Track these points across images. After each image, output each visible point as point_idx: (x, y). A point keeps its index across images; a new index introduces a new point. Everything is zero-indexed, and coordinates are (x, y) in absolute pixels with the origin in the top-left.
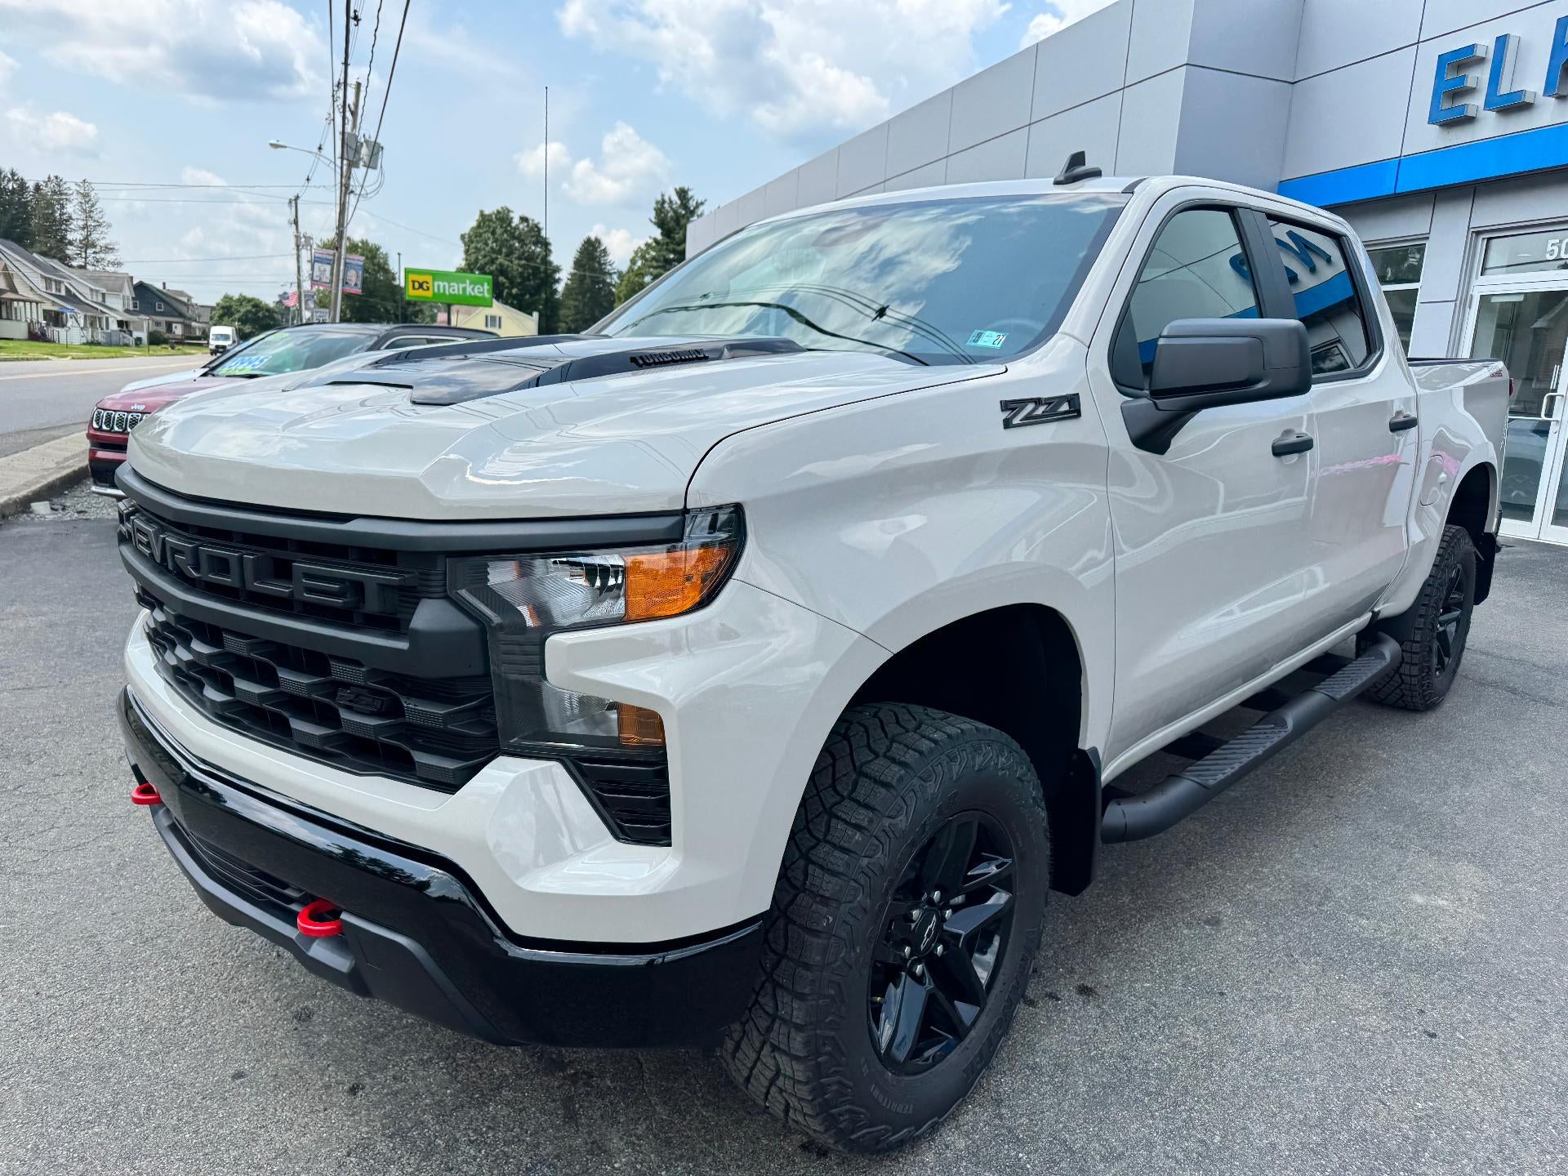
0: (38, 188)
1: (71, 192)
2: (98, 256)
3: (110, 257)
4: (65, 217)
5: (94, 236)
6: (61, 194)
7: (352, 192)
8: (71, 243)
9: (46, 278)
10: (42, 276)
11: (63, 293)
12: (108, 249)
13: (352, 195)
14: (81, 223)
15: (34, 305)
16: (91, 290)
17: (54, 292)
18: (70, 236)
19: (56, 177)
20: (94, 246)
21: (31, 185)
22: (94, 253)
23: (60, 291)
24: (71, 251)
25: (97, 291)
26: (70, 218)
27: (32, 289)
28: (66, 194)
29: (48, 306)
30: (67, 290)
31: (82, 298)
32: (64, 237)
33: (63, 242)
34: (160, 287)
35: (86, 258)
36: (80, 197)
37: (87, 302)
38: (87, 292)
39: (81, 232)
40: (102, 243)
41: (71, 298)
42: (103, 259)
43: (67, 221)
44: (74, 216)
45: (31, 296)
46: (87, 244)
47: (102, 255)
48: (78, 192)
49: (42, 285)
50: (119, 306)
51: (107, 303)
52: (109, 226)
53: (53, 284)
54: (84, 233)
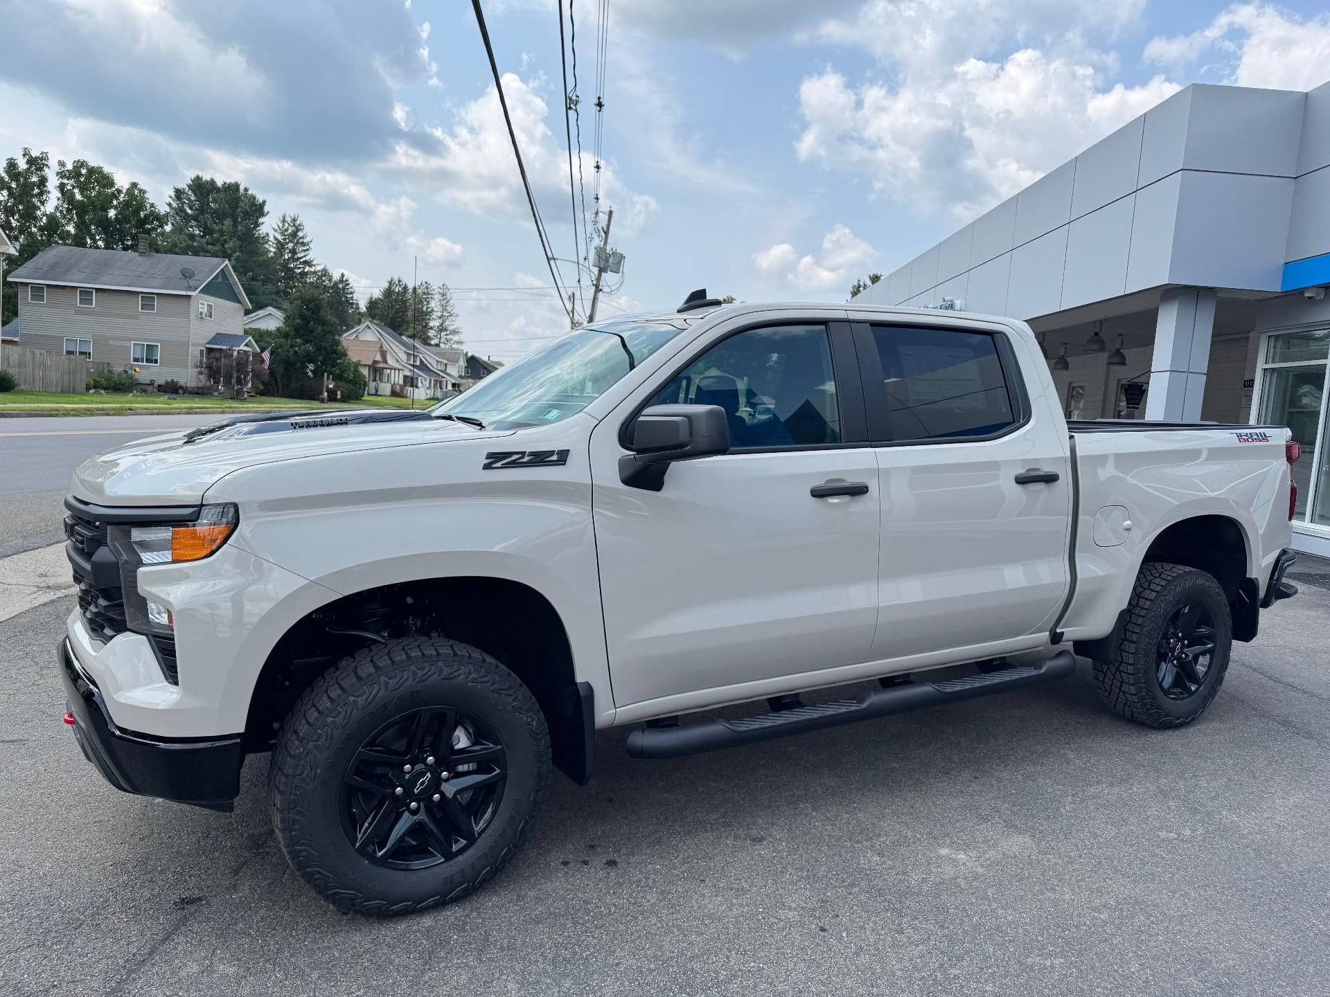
0: (415, 289)
1: (435, 293)
2: (448, 337)
3: (456, 338)
4: (429, 310)
5: (447, 323)
6: (428, 294)
7: (601, 290)
8: (431, 328)
9: (408, 353)
10: (405, 352)
11: (418, 363)
12: (455, 332)
13: (601, 292)
14: (439, 314)
15: (397, 371)
16: (437, 361)
17: (412, 363)
18: (431, 324)
19: (426, 283)
20: (446, 330)
21: (410, 287)
22: (446, 335)
23: (416, 362)
24: (431, 333)
25: (441, 362)
26: (433, 310)
27: (398, 361)
28: (431, 294)
29: (408, 373)
30: (421, 361)
31: (431, 368)
32: (427, 324)
33: (426, 327)
34: (485, 359)
35: (440, 338)
36: (440, 297)
37: (434, 370)
38: (434, 363)
39: (439, 320)
40: (451, 328)
41: (423, 367)
42: (451, 339)
43: (430, 312)
44: (435, 309)
45: (397, 366)
46: (442, 329)
47: (451, 337)
48: (439, 293)
49: (404, 357)
50: (455, 374)
51: (448, 371)
52: (457, 316)
53: (412, 357)
54: (441, 321)
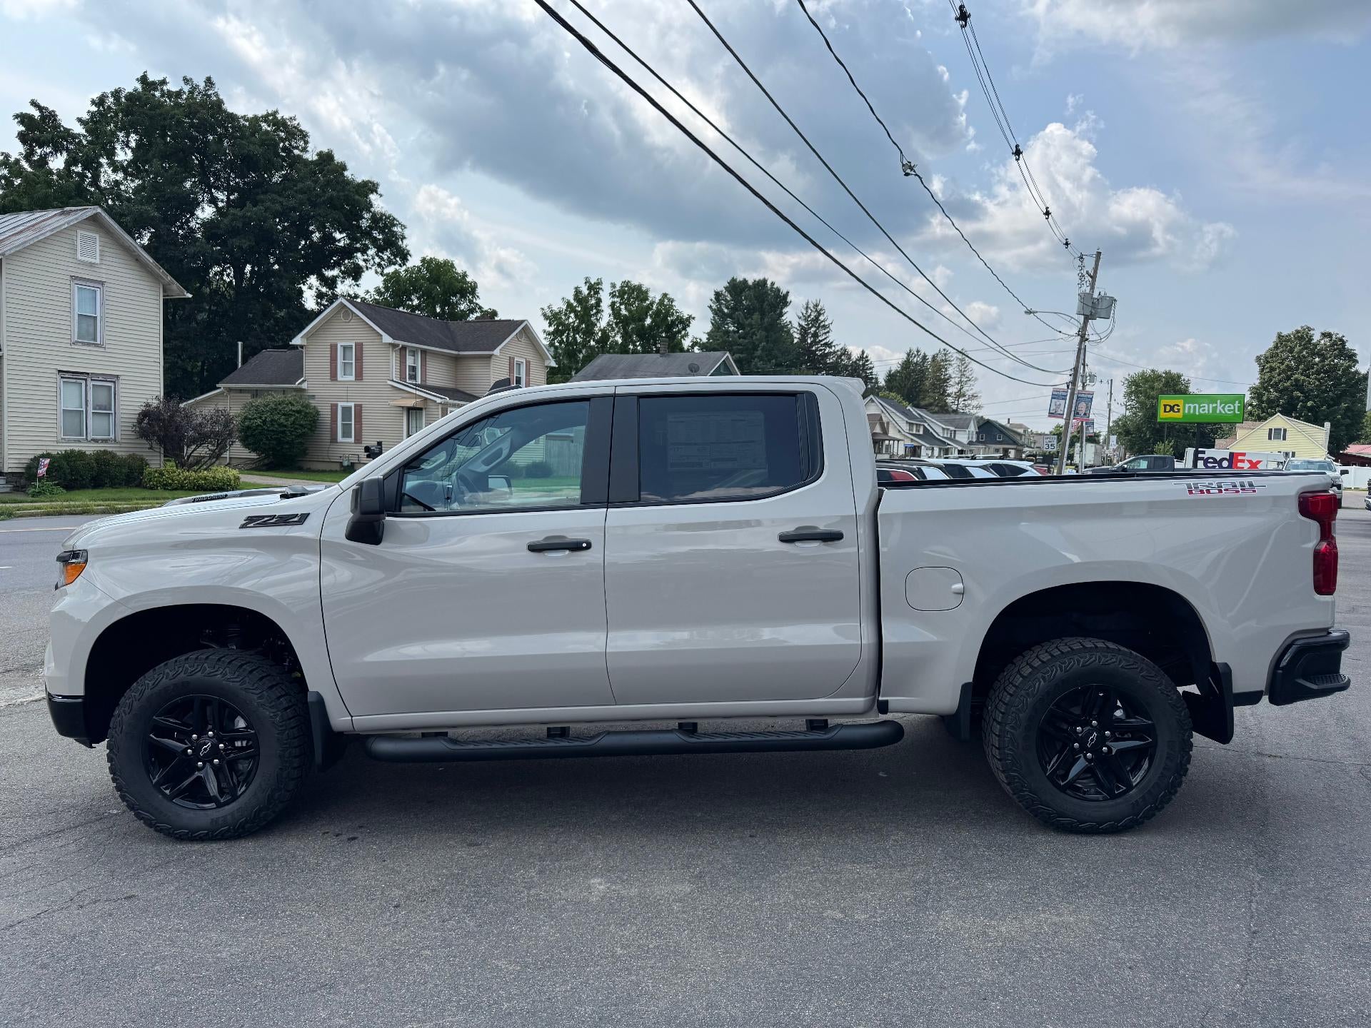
0: (934, 357)
1: (952, 359)
2: (966, 403)
3: (974, 403)
4: (946, 377)
5: (965, 389)
6: (946, 361)
7: (1087, 339)
8: (949, 395)
9: (910, 423)
10: (907, 422)
11: (921, 433)
12: (974, 397)
13: (1087, 342)
14: (957, 380)
15: (896, 442)
16: (943, 429)
17: (914, 432)
18: (950, 390)
19: (944, 350)
20: (964, 396)
21: (930, 357)
22: (964, 400)
23: (919, 431)
24: (949, 400)
25: (948, 429)
26: (950, 377)
27: (899, 431)
28: (949, 361)
29: (908, 442)
30: (925, 429)
31: (937, 436)
32: (945, 391)
33: (944, 394)
34: (1004, 422)
35: (957, 405)
36: (958, 363)
37: (939, 437)
38: (940, 431)
39: (956, 386)
40: (970, 393)
41: (928, 436)
42: (969, 405)
43: (948, 379)
44: (953, 376)
45: (898, 437)
46: (960, 395)
47: (969, 402)
48: (958, 358)
49: (906, 427)
50: (965, 441)
51: (957, 438)
52: (976, 379)
53: (915, 427)
54: (959, 387)
